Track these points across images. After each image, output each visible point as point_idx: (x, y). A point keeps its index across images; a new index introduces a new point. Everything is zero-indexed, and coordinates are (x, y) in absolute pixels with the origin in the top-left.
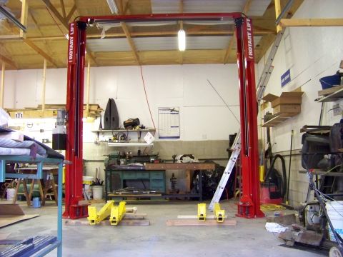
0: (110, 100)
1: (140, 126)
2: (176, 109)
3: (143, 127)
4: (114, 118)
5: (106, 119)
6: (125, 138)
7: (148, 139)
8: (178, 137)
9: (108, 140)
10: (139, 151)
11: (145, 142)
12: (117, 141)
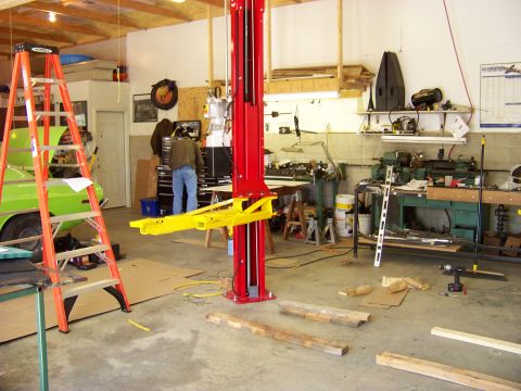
0: (385, 54)
1: (444, 102)
2: (517, 67)
3: (448, 106)
4: (392, 90)
5: (379, 92)
6: (413, 128)
7: (457, 130)
9: (382, 130)
10: (442, 151)
11: (451, 136)
12: (398, 132)
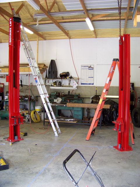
0: (52, 60)
1: (70, 76)
2: (92, 66)
3: (71, 78)
4: (54, 72)
6: (60, 84)
8: (93, 84)
9: (50, 85)
10: (69, 92)
12: (55, 86)
